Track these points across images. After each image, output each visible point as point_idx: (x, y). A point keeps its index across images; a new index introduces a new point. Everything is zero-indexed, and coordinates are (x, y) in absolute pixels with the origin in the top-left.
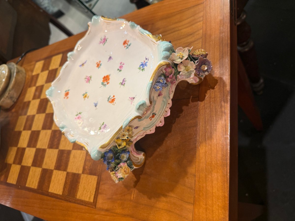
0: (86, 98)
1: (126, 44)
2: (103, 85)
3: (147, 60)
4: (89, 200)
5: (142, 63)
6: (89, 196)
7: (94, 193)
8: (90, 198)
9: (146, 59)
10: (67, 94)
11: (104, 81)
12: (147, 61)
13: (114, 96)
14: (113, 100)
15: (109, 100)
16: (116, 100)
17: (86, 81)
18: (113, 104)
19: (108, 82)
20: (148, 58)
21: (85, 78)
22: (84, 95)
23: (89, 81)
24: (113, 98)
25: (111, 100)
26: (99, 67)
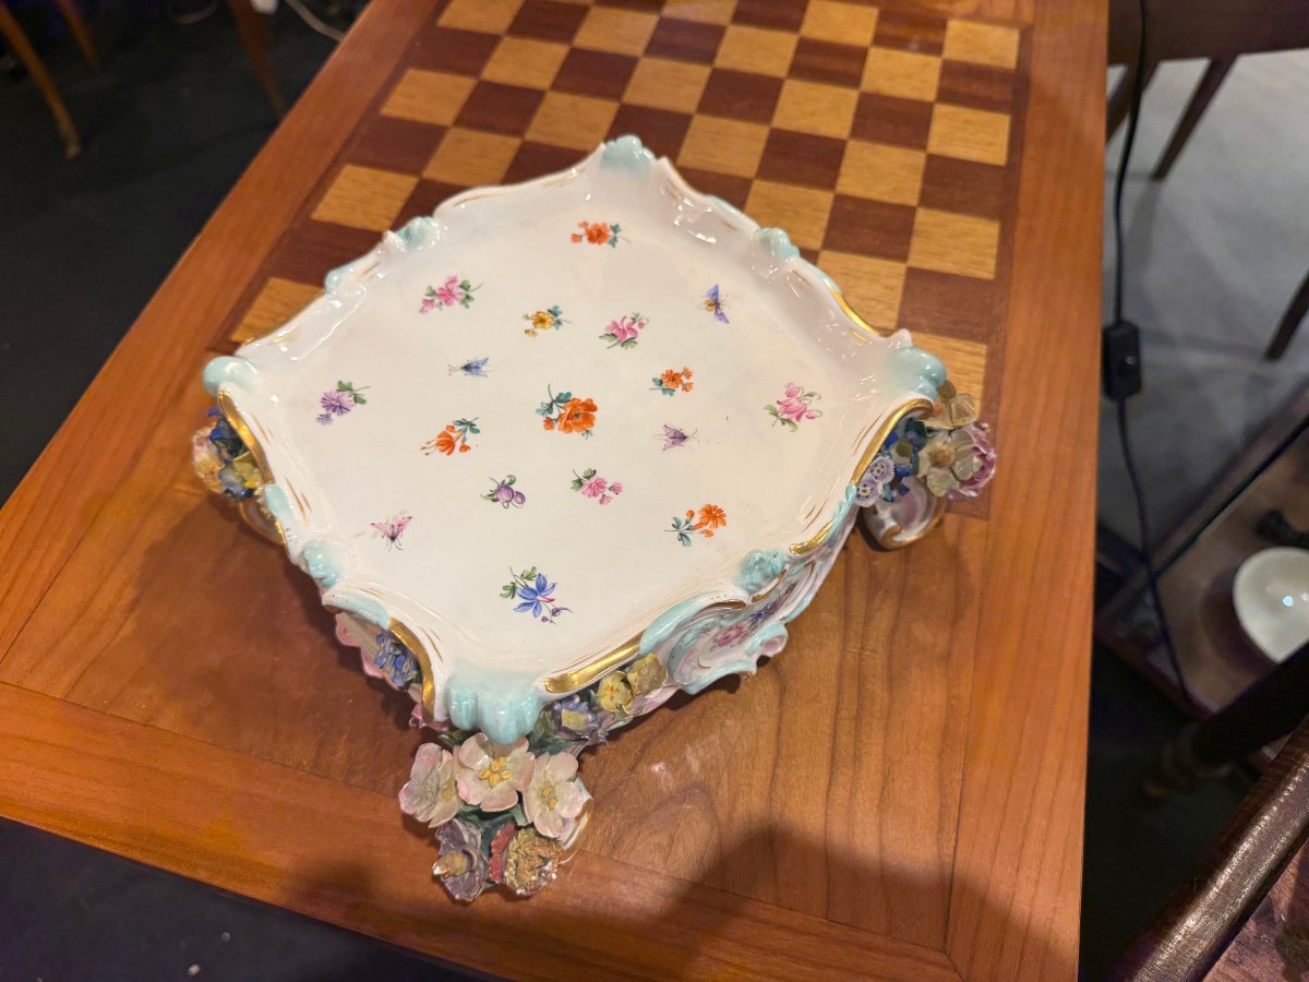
0: (529, 325)
1: (705, 520)
2: (553, 401)
3: (548, 615)
5: (549, 586)
9: (555, 612)
10: (597, 235)
11: (576, 404)
12: (545, 612)
13: (464, 448)
14: (447, 444)
15: (458, 428)
16: (439, 456)
17: (619, 321)
18: (429, 443)
19: (557, 425)
20: (554, 619)
21: (637, 315)
22: (554, 312)
23: (613, 335)
24: (458, 444)
25: (454, 435)
26: (664, 381)
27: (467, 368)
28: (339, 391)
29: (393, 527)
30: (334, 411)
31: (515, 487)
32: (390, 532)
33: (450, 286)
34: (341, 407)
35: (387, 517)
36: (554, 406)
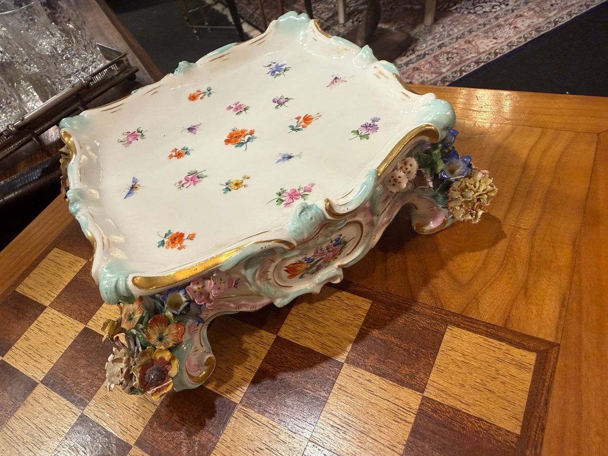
0: (246, 182)
1: (197, 96)
2: (246, 143)
4: (530, 369)
5: (270, 74)
6: (513, 370)
7: (505, 346)
8: (520, 366)
9: (270, 65)
10: (177, 238)
11: (234, 142)
12: (274, 65)
13: (298, 118)
14: (307, 119)
15: (301, 127)
16: (312, 113)
17: (192, 185)
18: (317, 118)
19: (248, 132)
20: (271, 63)
21: (180, 188)
22: (228, 189)
23: (199, 178)
24: (301, 120)
25: (303, 124)
26: (184, 154)
27: (290, 157)
28: (369, 134)
29: (336, 82)
30: (370, 124)
31: (277, 104)
32: (337, 80)
33: (291, 201)
34: (366, 127)
35: (339, 86)
36: (246, 141)
